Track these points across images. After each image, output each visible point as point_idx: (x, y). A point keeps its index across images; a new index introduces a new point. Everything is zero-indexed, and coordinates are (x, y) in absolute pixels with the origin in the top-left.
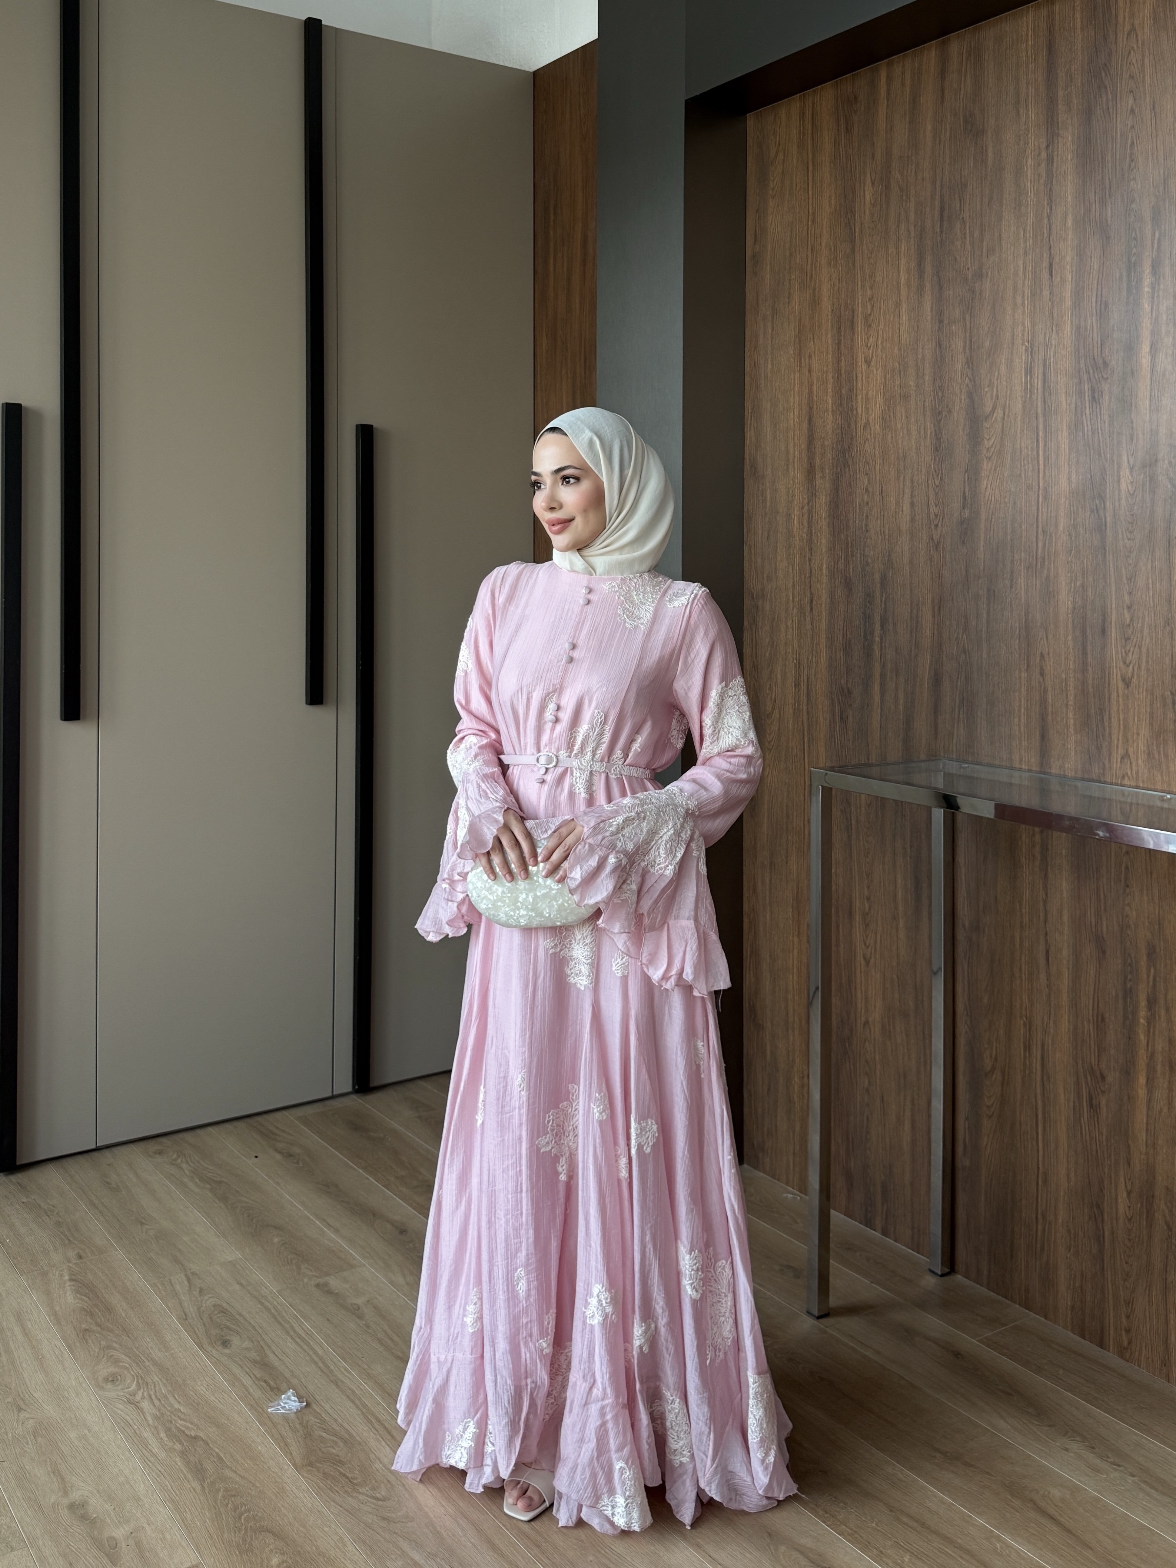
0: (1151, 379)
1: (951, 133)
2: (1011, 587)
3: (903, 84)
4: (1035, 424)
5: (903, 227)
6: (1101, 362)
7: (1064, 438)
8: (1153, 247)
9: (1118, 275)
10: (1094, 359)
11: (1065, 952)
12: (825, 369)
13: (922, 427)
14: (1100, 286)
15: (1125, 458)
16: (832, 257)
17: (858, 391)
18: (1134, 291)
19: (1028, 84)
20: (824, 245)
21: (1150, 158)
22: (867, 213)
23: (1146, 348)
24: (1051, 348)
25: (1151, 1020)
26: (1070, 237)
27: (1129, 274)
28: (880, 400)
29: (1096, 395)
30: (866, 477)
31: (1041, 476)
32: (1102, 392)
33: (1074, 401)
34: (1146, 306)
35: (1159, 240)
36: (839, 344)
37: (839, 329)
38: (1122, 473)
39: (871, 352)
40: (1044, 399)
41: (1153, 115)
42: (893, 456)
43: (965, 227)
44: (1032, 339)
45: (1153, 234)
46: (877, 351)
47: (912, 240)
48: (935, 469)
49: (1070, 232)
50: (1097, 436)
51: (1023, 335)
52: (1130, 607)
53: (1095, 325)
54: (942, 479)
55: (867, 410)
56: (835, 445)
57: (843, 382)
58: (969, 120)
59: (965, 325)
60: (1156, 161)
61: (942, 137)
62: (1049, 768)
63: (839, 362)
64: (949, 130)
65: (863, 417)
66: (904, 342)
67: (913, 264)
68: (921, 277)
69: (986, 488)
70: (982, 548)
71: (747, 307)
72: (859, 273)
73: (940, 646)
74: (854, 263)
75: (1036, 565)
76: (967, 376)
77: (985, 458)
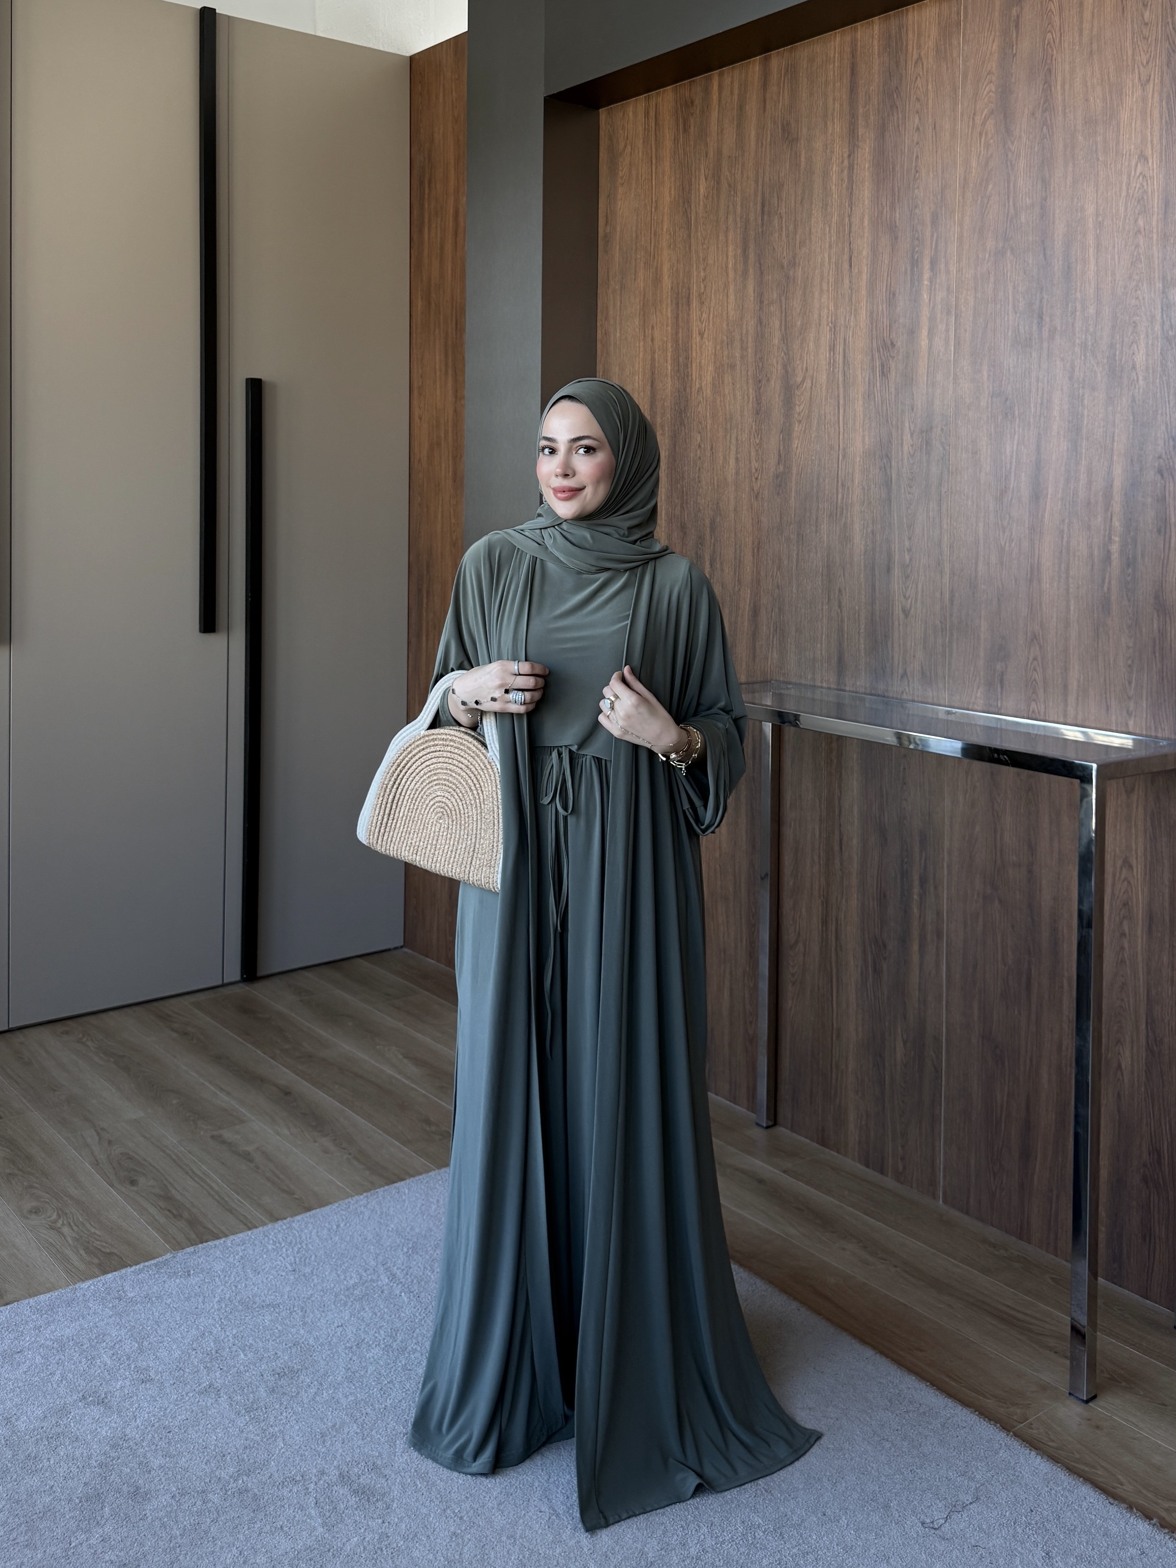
0: (928, 358)
1: (771, 139)
2: (816, 532)
3: (732, 93)
4: (836, 394)
5: (731, 218)
6: (889, 342)
7: (859, 406)
8: (931, 247)
9: (903, 269)
10: (884, 340)
11: (855, 841)
12: (665, 339)
13: (746, 392)
14: (889, 278)
15: (907, 425)
16: (672, 241)
17: (693, 360)
18: (916, 284)
19: (834, 100)
20: (665, 230)
21: (931, 170)
22: (701, 203)
23: (924, 332)
24: (850, 329)
25: (923, 897)
26: (866, 234)
27: (912, 269)
28: (711, 368)
29: (885, 371)
30: (699, 435)
31: (841, 437)
32: (890, 368)
33: (868, 376)
34: (925, 296)
35: (937, 240)
36: (677, 318)
37: (678, 304)
38: (904, 438)
39: (703, 325)
40: (844, 372)
41: (934, 134)
42: (721, 417)
43: (782, 222)
44: (835, 321)
45: (932, 236)
46: (709, 325)
47: (738, 230)
48: (755, 429)
49: (866, 230)
50: (886, 405)
51: (828, 317)
52: (909, 550)
53: (885, 313)
54: (761, 439)
55: (700, 376)
56: (673, 407)
57: (681, 351)
58: (786, 129)
59: (781, 306)
60: (935, 173)
61: (764, 141)
62: (845, 685)
63: (677, 333)
64: (769, 136)
65: (697, 383)
66: (731, 318)
67: (739, 251)
68: (746, 263)
69: (797, 447)
70: (793, 498)
71: (599, 281)
72: (694, 256)
73: (758, 582)
74: (690, 247)
75: (836, 514)
76: (783, 350)
77: (796, 422)
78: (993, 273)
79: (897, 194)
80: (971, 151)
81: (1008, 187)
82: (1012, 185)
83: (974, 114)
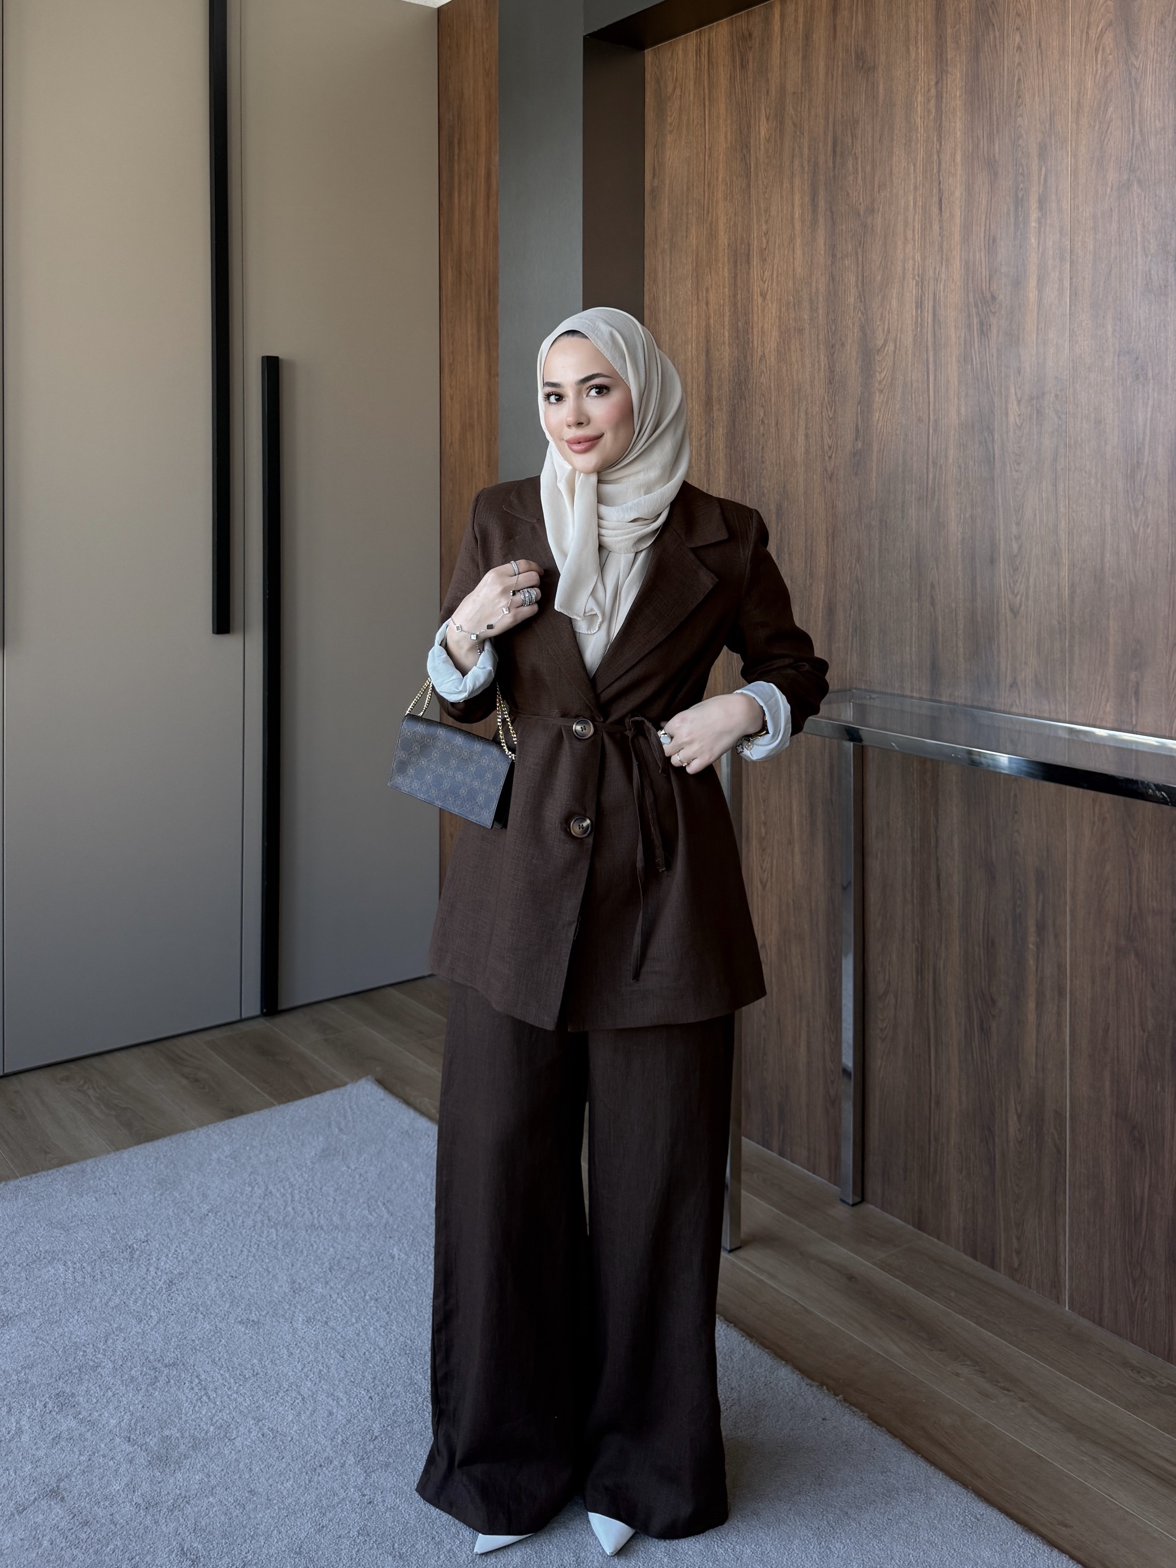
0: (1038, 313)
1: (842, 70)
2: (903, 517)
3: (796, 22)
4: (925, 358)
5: (797, 162)
6: (989, 296)
7: (953, 371)
8: (1039, 182)
9: (1005, 210)
10: (982, 293)
11: (956, 878)
12: (722, 302)
13: (816, 359)
14: (988, 222)
15: (1012, 391)
16: (729, 191)
17: (755, 325)
18: (1022, 226)
19: (917, 21)
20: (720, 179)
21: (1037, 94)
22: (762, 147)
23: (1033, 283)
24: (941, 282)
25: (1040, 946)
26: (959, 172)
27: (1016, 210)
28: (775, 333)
29: (985, 329)
30: (762, 409)
31: (932, 408)
32: (990, 326)
33: (963, 335)
34: (1033, 241)
35: (1045, 176)
36: (735, 278)
37: (736, 263)
38: (1010, 406)
39: (766, 285)
40: (934, 333)
41: (1039, 51)
42: (788, 388)
43: (857, 163)
44: (922, 274)
45: (1040, 170)
46: (772, 284)
47: (806, 175)
48: (828, 401)
49: (959, 167)
50: (985, 370)
51: (914, 269)
52: (1018, 538)
53: (983, 262)
54: (835, 411)
55: (763, 343)
56: (731, 378)
57: (740, 315)
58: (860, 56)
59: (858, 259)
60: (1042, 98)
61: (835, 73)
62: (941, 696)
63: (735, 295)
64: (840, 66)
65: (759, 350)
66: (798, 276)
67: (807, 199)
68: (815, 211)
69: (878, 420)
70: (874, 480)
71: (646, 241)
72: (754, 206)
73: (834, 575)
74: (750, 197)
75: (927, 496)
76: (860, 309)
77: (877, 392)
78: (1116, 210)
79: (995, 123)
80: (1085, 69)
81: (1133, 109)
82: (1137, 107)
83: (1088, 28)
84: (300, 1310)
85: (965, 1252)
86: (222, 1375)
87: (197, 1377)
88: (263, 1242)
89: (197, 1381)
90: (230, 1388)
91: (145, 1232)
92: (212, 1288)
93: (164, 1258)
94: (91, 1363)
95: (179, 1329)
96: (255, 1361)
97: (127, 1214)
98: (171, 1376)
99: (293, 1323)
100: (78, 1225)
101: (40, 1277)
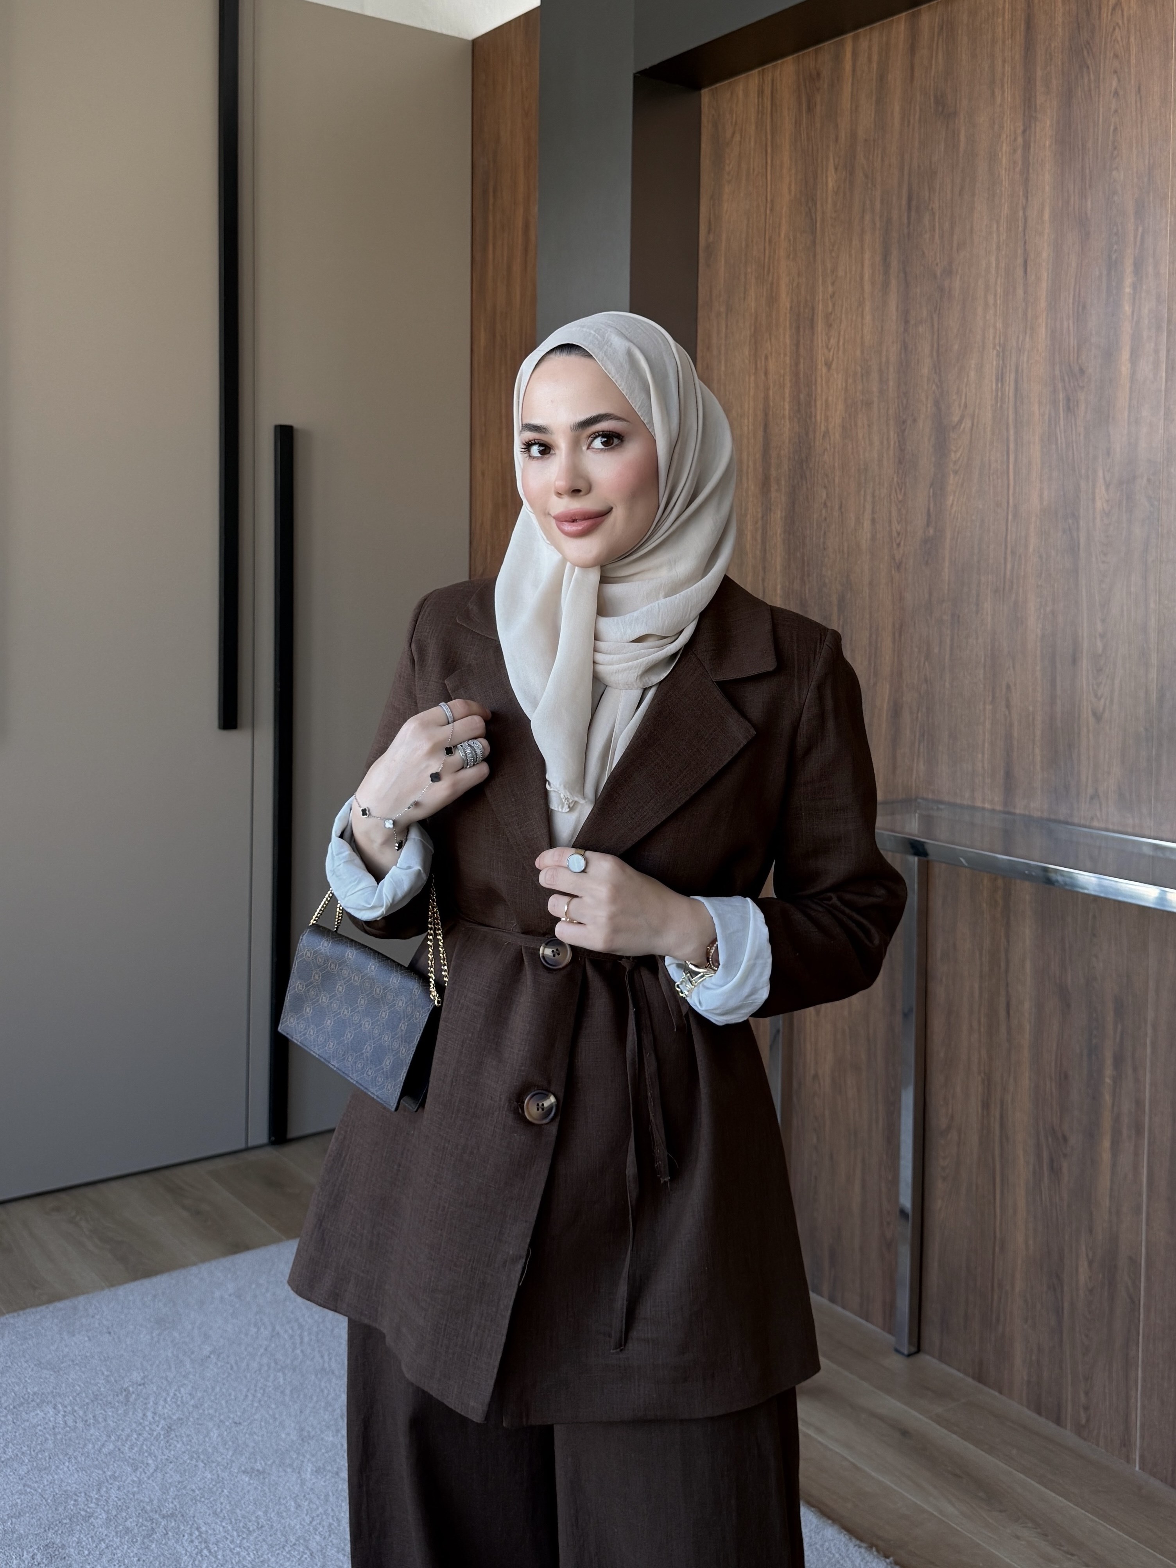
0: (1131, 388)
1: (920, 115)
2: (977, 612)
3: (870, 60)
4: (1005, 436)
5: (868, 217)
6: (1076, 369)
7: (1035, 451)
8: (1135, 243)
9: (1097, 273)
10: (1070, 365)
11: (1027, 1005)
12: (782, 372)
13: (885, 437)
14: (1077, 287)
15: (1100, 474)
16: (792, 249)
17: (818, 397)
18: (1114, 292)
19: (1004, 61)
20: (782, 235)
21: (1135, 145)
22: (829, 199)
23: (1125, 355)
24: (1024, 353)
25: (1117, 1079)
26: (1047, 231)
27: (1109, 274)
28: (841, 406)
29: (1071, 405)
30: (824, 490)
31: (1011, 492)
32: (1077, 402)
33: (1047, 411)
34: (1127, 308)
35: (1143, 235)
36: (797, 345)
37: (798, 328)
38: (1097, 491)
39: (831, 353)
40: (1016, 409)
41: (1138, 99)
42: (853, 468)
43: (934, 219)
44: (1004, 344)
45: (1136, 230)
46: (838, 353)
47: (877, 232)
48: (898, 482)
49: (1047, 225)
50: (1071, 450)
51: (994, 338)
52: (1103, 636)
53: (1071, 329)
54: (905, 494)
55: (826, 417)
56: (792, 456)
57: (802, 386)
58: (940, 101)
59: (933, 325)
60: (1140, 149)
61: (911, 118)
62: (1015, 807)
63: (797, 364)
64: (918, 110)
65: (822, 426)
66: (866, 344)
67: (878, 259)
68: (886, 272)
69: (952, 505)
70: (946, 570)
71: (700, 302)
72: (820, 267)
73: (900, 674)
74: (815, 256)
75: (1004, 589)
76: (934, 381)
77: (951, 472)
79: (1088, 177)
84: (309, 1460)
85: (1028, 1407)
86: (224, 1527)
87: (198, 1529)
88: (270, 1387)
89: (197, 1533)
90: (233, 1541)
91: (142, 1374)
92: (214, 1434)
93: (162, 1402)
94: (83, 1513)
95: (177, 1477)
96: (260, 1513)
97: (122, 1355)
98: (169, 1528)
99: (302, 1473)
100: (69, 1366)
101: (28, 1421)
